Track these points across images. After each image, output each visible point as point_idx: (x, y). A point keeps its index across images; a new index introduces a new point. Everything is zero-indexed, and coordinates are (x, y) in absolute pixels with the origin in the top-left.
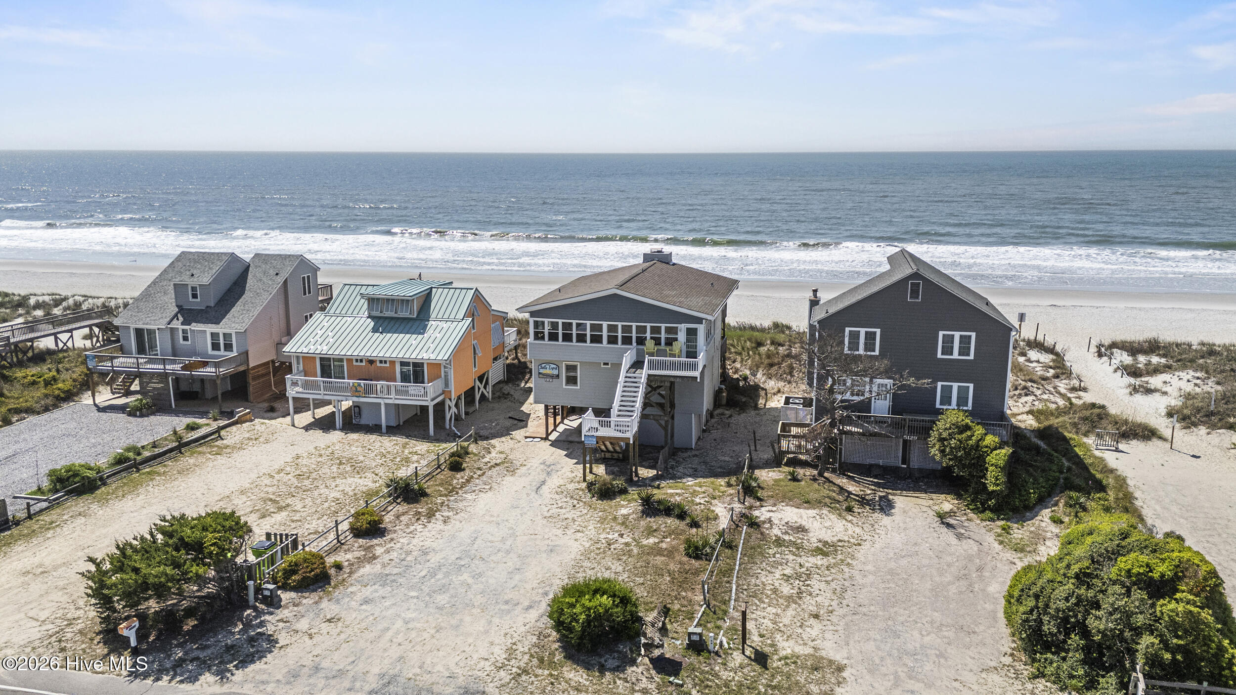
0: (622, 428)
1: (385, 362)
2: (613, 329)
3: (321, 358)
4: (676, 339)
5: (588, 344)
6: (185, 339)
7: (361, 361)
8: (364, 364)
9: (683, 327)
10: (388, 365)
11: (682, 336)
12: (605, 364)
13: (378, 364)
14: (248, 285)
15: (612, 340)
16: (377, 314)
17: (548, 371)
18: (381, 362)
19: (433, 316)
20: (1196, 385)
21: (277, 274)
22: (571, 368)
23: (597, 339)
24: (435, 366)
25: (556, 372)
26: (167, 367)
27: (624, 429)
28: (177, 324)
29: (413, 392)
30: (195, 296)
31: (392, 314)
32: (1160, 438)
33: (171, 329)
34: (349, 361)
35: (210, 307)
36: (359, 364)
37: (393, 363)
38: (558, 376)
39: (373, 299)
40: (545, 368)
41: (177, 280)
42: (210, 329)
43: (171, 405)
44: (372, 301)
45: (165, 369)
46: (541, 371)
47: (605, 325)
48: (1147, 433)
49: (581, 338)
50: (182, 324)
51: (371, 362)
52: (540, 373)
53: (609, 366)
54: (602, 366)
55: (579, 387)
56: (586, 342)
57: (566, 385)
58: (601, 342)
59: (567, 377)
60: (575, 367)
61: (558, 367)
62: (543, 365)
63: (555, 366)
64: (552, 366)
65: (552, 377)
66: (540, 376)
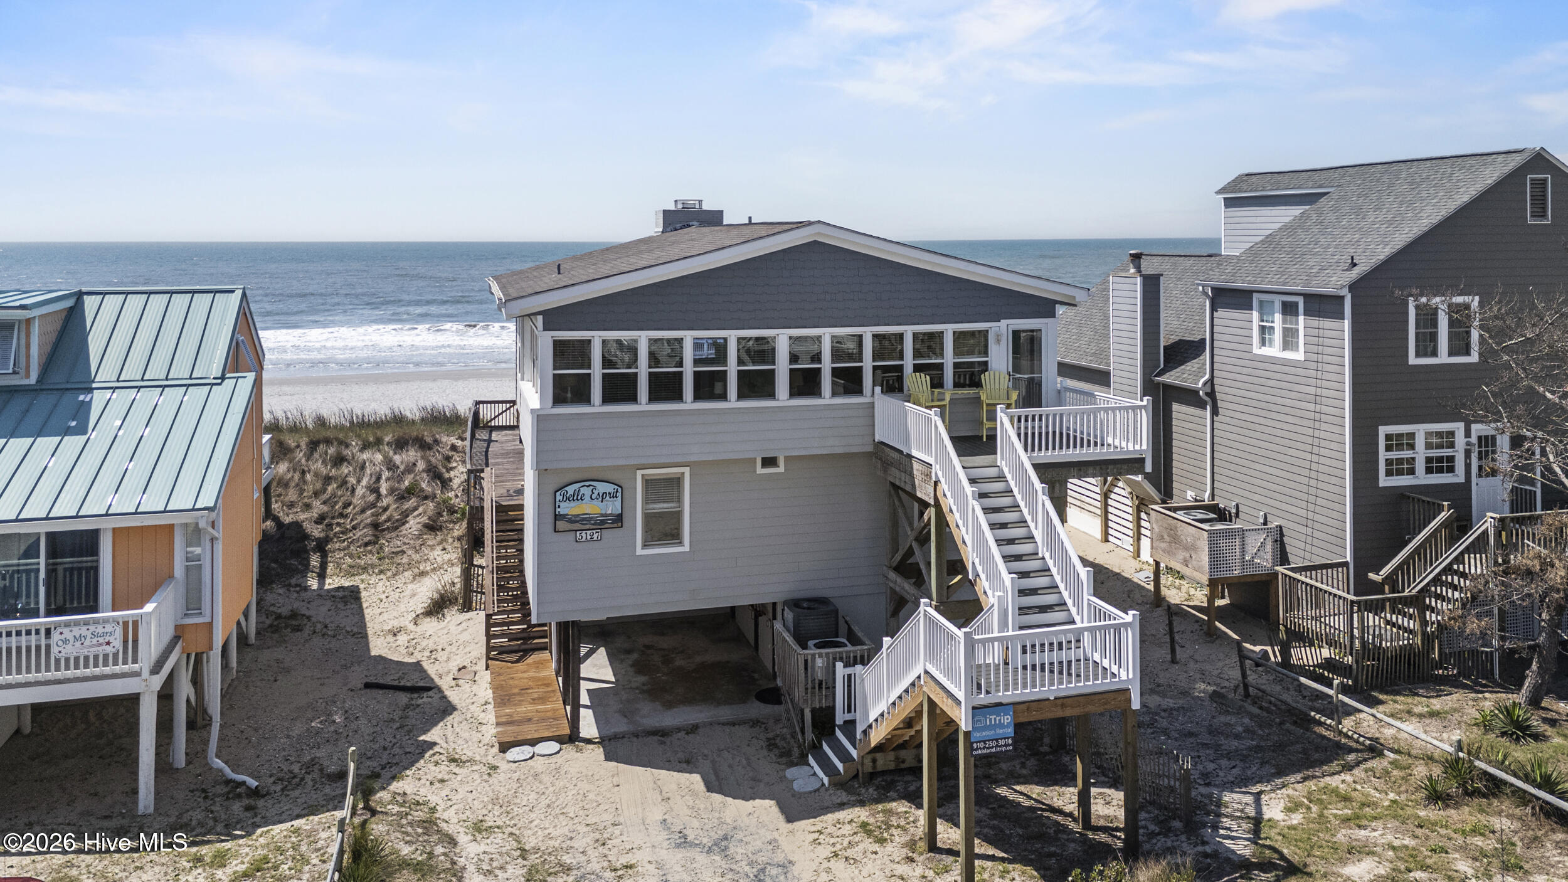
2: (806, 349)
4: (984, 367)
5: (732, 401)
9: (1003, 330)
12: (767, 462)
15: (804, 384)
17: (589, 508)
19: (105, 374)
22: (661, 488)
23: (756, 385)
24: (151, 537)
25: (612, 507)
29: (70, 650)
38: (619, 519)
40: (577, 497)
46: (565, 508)
47: (783, 338)
49: (709, 386)
52: (557, 517)
53: (781, 469)
54: (760, 470)
55: (686, 547)
56: (723, 397)
57: (645, 546)
58: (771, 395)
59: (648, 518)
60: (676, 482)
61: (621, 490)
62: (570, 490)
63: (610, 488)
64: (602, 487)
65: (601, 523)
66: (561, 525)
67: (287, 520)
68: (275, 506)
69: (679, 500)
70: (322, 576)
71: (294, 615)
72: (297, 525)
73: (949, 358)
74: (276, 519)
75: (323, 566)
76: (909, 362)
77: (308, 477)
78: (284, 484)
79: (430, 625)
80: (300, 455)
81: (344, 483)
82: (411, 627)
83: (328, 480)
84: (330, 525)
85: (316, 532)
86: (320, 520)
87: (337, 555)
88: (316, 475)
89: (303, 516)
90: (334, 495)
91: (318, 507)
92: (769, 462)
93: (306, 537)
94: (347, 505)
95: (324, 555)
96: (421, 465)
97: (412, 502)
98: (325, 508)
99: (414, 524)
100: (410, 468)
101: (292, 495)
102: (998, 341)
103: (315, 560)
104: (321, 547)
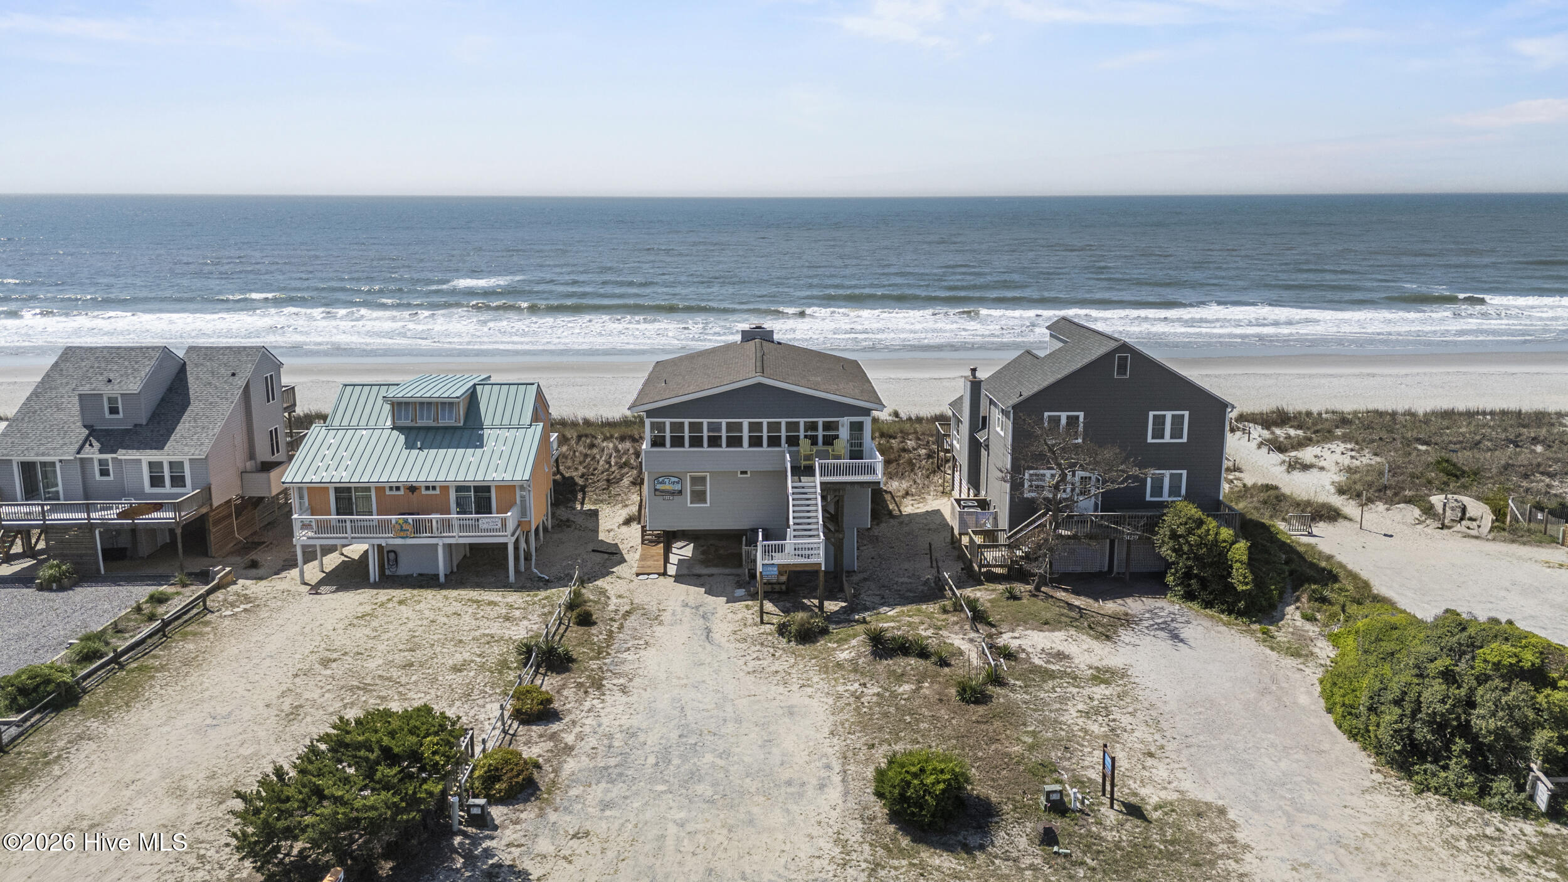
0: (803, 552)
1: (434, 488)
2: (754, 427)
3: (336, 489)
4: (837, 437)
5: (724, 448)
6: (104, 472)
7: (398, 488)
8: (402, 492)
9: (845, 422)
10: (438, 492)
11: (844, 433)
12: (742, 473)
13: (424, 492)
14: (191, 392)
15: (756, 442)
16: (408, 423)
17: (667, 487)
18: (427, 488)
19: (487, 422)
20: (1352, 457)
21: (233, 375)
22: (698, 481)
23: (734, 441)
24: (508, 489)
25: (678, 487)
26: (93, 515)
27: (807, 552)
28: (93, 453)
29: (485, 526)
30: (114, 410)
31: (431, 423)
32: (1346, 518)
33: (81, 459)
34: (380, 490)
35: (141, 425)
36: (394, 493)
37: (444, 489)
38: (680, 492)
39: (399, 404)
40: (663, 483)
41: (86, 389)
42: (146, 457)
43: (99, 570)
44: (399, 407)
45: (89, 518)
46: (658, 487)
47: (746, 423)
48: (1331, 515)
49: (714, 441)
50: (101, 451)
51: (412, 489)
52: (656, 490)
53: (749, 475)
54: (739, 475)
55: (708, 505)
56: (720, 446)
57: (691, 503)
58: (741, 446)
59: (692, 492)
60: (704, 479)
61: (681, 480)
62: (661, 479)
63: (676, 480)
64: (673, 479)
65: (673, 493)
66: (657, 493)
67: (567, 475)
68: (561, 468)
69: (705, 485)
70: (582, 504)
71: (568, 520)
72: (572, 478)
73: (820, 433)
74: (562, 474)
75: (584, 499)
76: (802, 434)
77: (577, 454)
78: (565, 457)
79: (624, 529)
80: (573, 442)
81: (594, 458)
82: (616, 529)
83: (586, 456)
84: (587, 479)
85: (581, 482)
86: (582, 476)
87: (591, 495)
88: (581, 453)
89: (574, 474)
90: (589, 464)
91: (581, 470)
92: (743, 473)
93: (576, 484)
94: (595, 469)
95: (584, 493)
96: (631, 451)
97: (626, 470)
98: (585, 470)
99: (626, 481)
100: (626, 451)
101: (569, 463)
102: (843, 426)
103: (580, 496)
104: (583, 489)
